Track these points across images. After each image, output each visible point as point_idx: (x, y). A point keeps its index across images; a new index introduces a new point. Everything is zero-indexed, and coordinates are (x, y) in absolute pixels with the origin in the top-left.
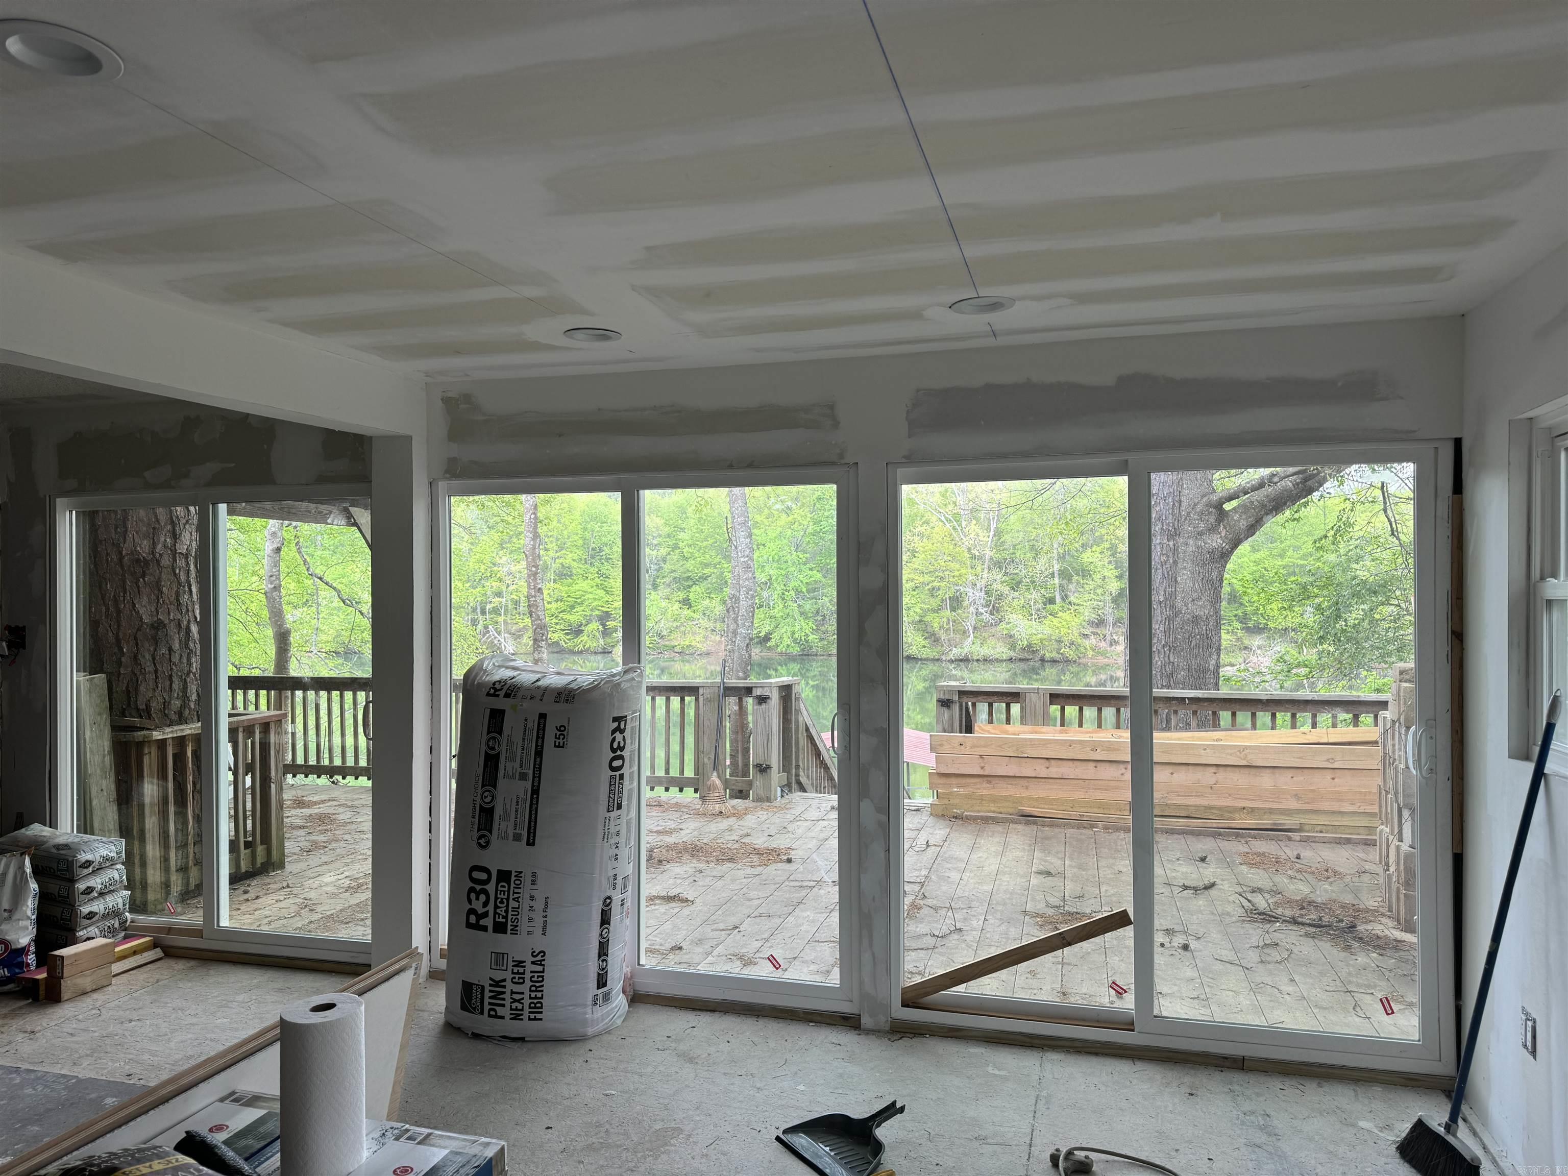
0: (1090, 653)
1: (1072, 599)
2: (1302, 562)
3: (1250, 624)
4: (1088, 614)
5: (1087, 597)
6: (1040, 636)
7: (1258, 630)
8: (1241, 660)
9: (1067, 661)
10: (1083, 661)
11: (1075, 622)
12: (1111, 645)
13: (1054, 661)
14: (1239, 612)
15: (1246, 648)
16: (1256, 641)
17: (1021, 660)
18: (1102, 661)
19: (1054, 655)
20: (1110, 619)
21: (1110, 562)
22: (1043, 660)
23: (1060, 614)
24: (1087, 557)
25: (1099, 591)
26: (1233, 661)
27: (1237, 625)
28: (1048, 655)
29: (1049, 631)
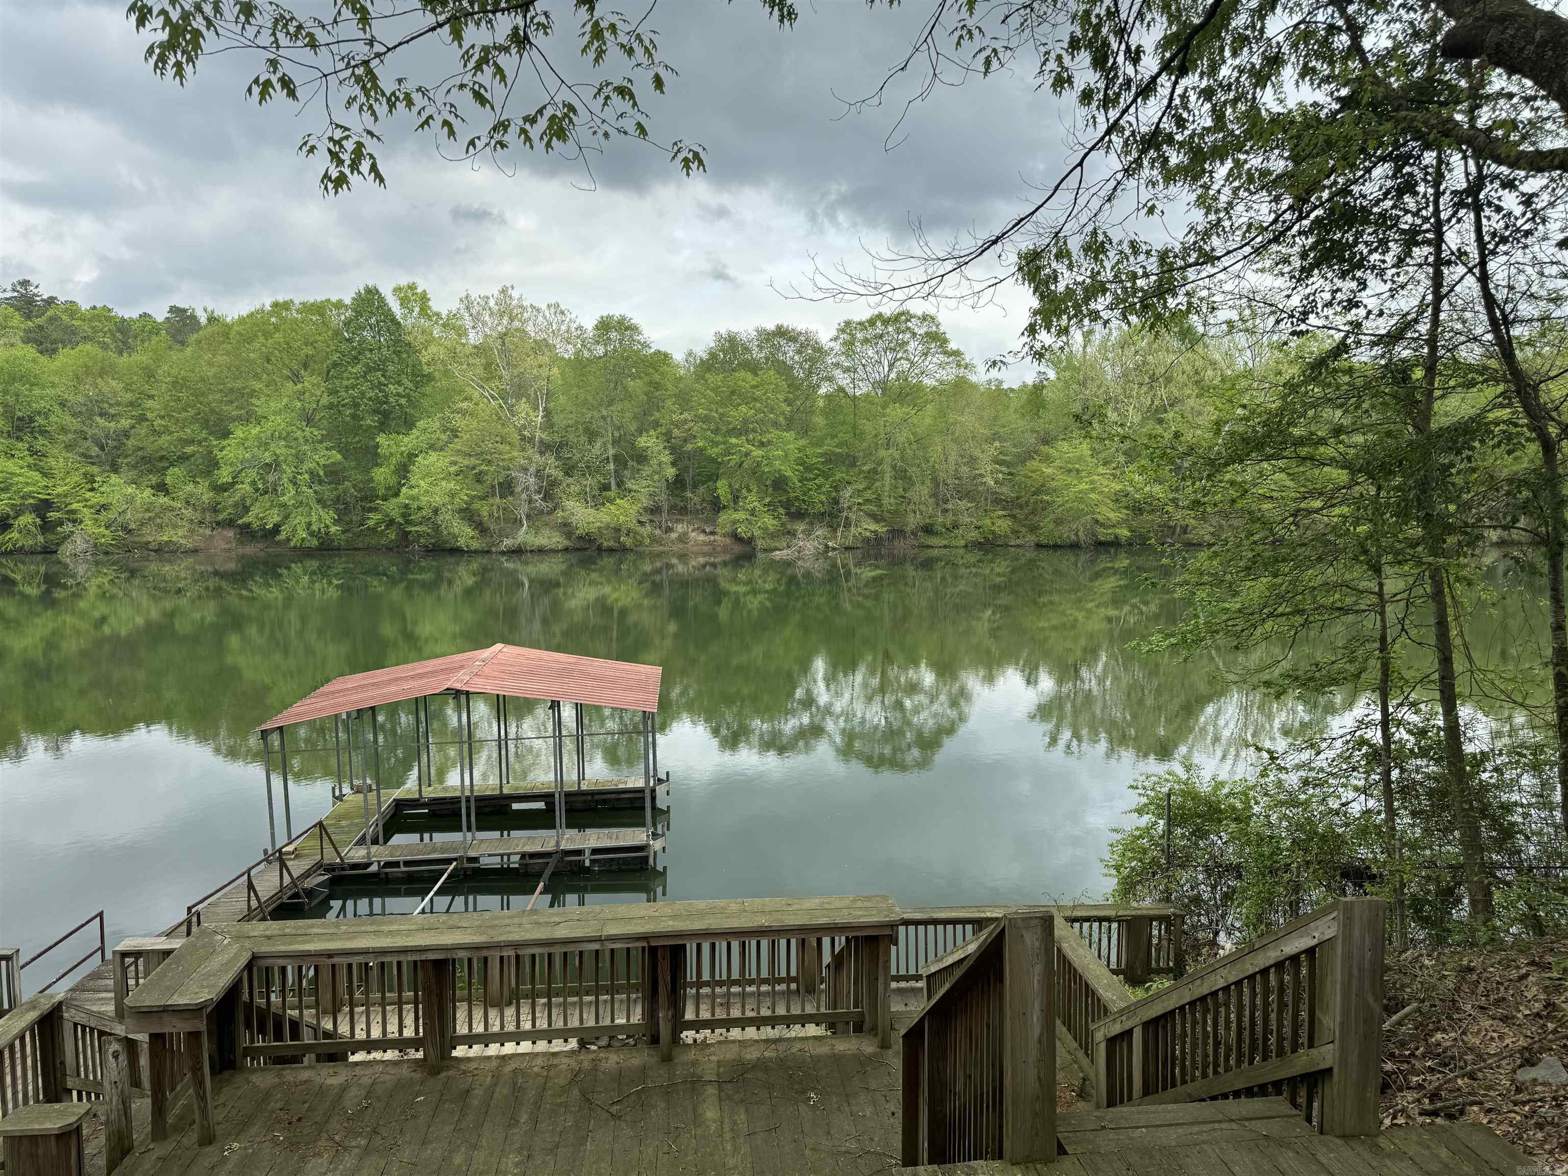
0: (647, 541)
1: (629, 485)
2: (838, 450)
3: (793, 510)
4: (645, 502)
5: (644, 483)
6: (599, 524)
7: (799, 515)
8: (785, 545)
9: (624, 550)
10: (641, 549)
11: (633, 510)
12: (666, 532)
13: (611, 550)
14: (784, 498)
15: (788, 533)
16: (800, 527)
17: (578, 550)
18: (657, 548)
19: (611, 543)
20: (666, 508)
21: (665, 448)
22: (600, 549)
23: (618, 501)
24: (643, 441)
25: (656, 477)
26: (777, 545)
27: (782, 511)
28: (605, 544)
29: (606, 519)
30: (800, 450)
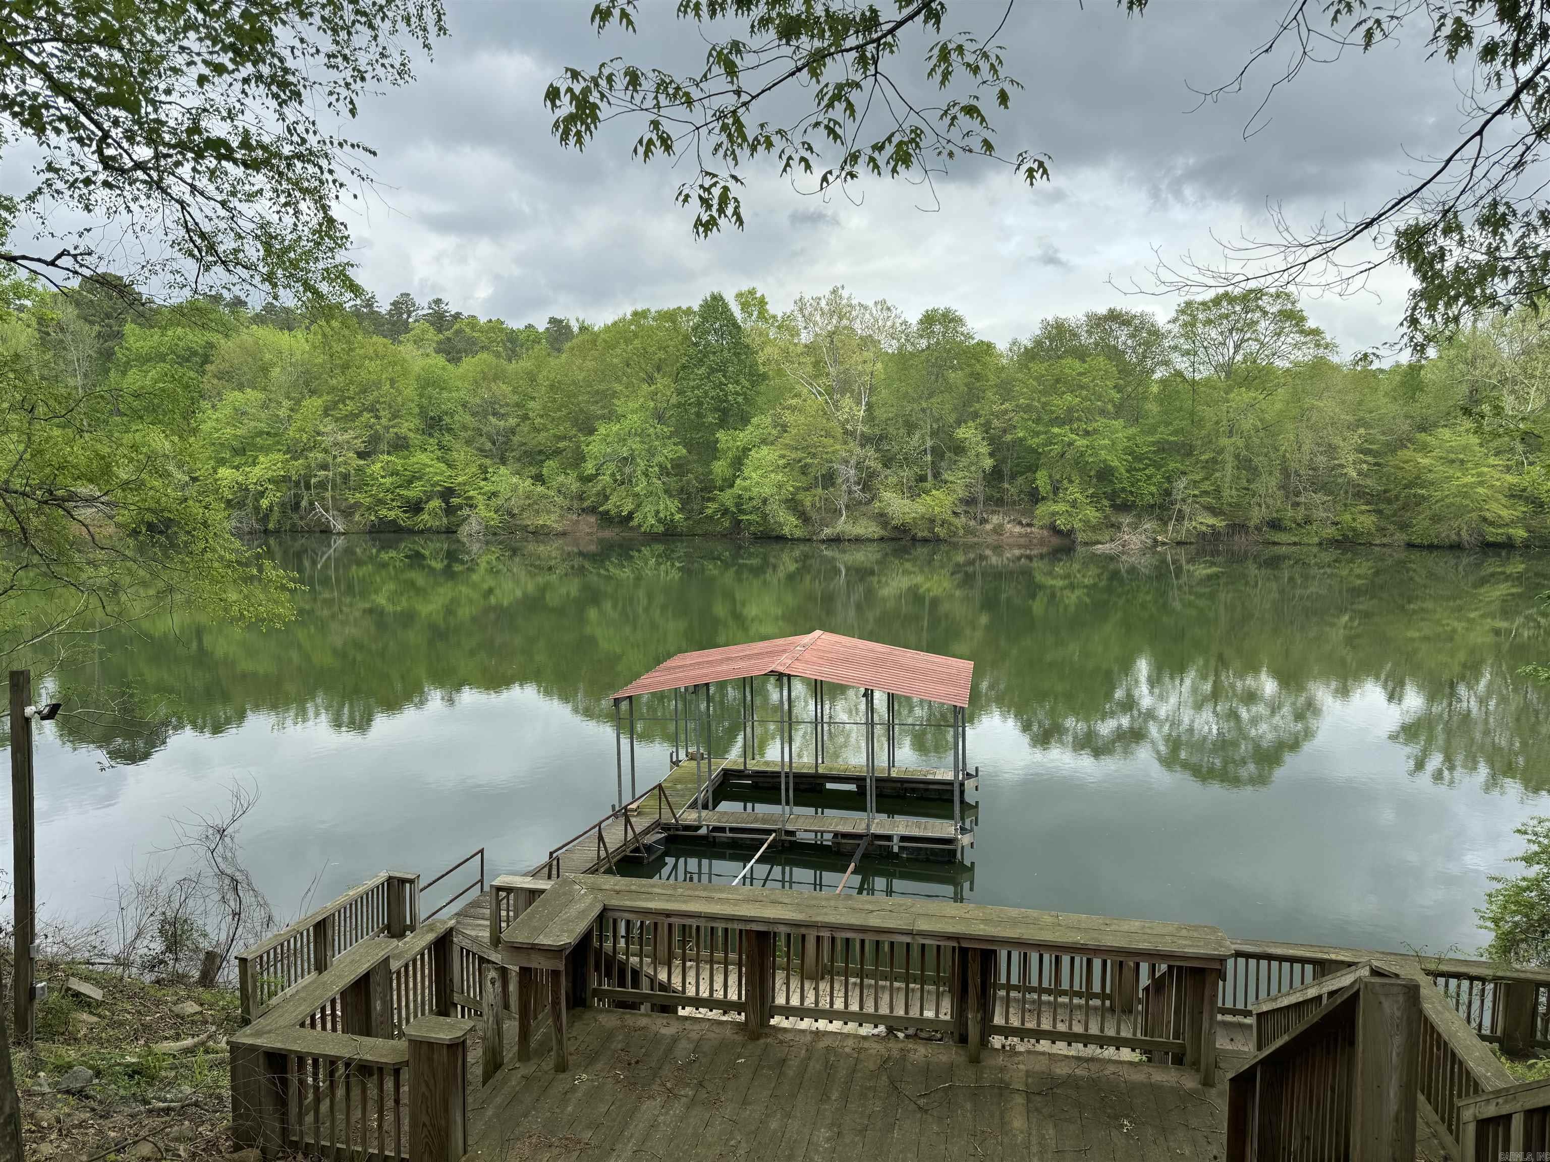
0: (961, 532)
1: (946, 476)
2: (1172, 439)
3: (1118, 501)
4: (961, 493)
5: (961, 474)
6: (914, 515)
7: (1125, 508)
8: (1108, 538)
9: (938, 540)
10: (954, 539)
11: (949, 501)
12: (981, 524)
13: (925, 541)
14: (1109, 490)
15: (1113, 526)
16: (1126, 520)
17: (892, 539)
18: (971, 539)
19: (926, 534)
20: (981, 498)
21: (983, 439)
22: (914, 539)
23: (934, 492)
24: (961, 433)
25: (973, 468)
26: (1100, 538)
27: (1106, 502)
28: (920, 534)
29: (921, 510)
30: (1129, 439)
